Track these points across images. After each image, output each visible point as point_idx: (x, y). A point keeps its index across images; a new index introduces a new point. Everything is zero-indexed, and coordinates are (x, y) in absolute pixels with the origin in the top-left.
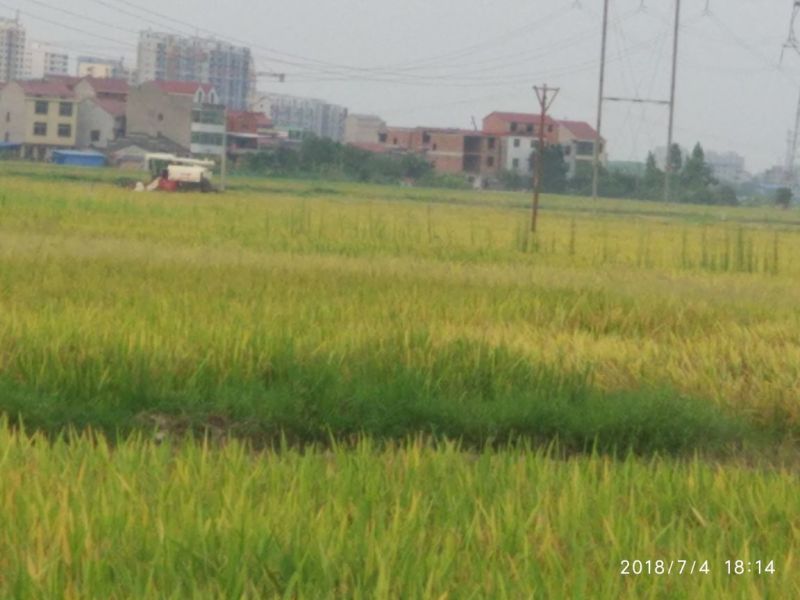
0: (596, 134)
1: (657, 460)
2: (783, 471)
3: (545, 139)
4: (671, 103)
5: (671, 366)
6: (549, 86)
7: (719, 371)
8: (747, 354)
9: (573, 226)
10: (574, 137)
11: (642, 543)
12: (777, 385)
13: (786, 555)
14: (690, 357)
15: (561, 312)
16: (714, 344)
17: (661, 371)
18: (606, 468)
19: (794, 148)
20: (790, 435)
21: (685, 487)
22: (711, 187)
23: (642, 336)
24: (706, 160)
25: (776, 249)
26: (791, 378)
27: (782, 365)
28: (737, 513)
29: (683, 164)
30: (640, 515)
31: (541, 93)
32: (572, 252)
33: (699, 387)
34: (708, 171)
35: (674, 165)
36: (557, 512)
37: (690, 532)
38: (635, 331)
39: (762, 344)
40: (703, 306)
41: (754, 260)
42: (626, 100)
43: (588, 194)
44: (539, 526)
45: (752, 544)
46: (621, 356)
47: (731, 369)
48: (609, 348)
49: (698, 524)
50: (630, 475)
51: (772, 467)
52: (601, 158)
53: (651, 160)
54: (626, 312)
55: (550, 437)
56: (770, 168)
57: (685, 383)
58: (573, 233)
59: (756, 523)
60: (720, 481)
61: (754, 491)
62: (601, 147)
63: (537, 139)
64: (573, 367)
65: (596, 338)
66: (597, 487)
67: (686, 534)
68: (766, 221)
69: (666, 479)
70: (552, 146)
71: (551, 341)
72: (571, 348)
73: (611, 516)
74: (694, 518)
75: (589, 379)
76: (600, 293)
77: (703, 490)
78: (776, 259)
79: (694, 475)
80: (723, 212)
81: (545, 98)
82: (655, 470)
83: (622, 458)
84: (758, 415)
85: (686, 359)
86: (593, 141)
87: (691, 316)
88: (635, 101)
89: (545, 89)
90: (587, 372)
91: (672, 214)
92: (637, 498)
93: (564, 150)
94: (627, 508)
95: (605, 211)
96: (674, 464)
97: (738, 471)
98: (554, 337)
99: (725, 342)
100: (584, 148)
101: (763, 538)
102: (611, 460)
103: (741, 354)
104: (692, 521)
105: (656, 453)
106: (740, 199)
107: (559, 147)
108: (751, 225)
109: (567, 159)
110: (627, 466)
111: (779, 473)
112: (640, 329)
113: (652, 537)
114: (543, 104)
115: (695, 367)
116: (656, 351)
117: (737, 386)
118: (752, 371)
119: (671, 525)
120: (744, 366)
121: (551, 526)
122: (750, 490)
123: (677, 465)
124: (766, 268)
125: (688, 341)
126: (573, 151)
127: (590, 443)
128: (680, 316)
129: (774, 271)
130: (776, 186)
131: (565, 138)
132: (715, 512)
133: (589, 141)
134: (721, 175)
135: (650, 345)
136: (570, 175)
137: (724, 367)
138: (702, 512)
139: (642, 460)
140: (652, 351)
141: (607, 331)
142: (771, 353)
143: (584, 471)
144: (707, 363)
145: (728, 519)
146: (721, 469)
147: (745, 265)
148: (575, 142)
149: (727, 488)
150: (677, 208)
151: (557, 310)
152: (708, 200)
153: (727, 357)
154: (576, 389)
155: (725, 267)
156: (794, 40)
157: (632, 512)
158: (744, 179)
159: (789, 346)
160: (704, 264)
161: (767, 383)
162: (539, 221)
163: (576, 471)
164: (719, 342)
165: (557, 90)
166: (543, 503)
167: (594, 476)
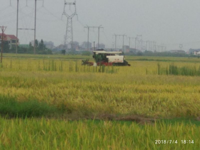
0: (16, 38)
1: (33, 119)
2: (64, 120)
3: (4, 40)
4: (35, 30)
6: (4, 26)
7: (48, 96)
8: (55, 91)
9: (11, 61)
10: (11, 39)
11: (29, 139)
12: (62, 98)
13: (65, 141)
14: (41, 92)
15: (9, 83)
16: (47, 89)
17: (34, 96)
18: (20, 122)
19: (66, 39)
20: (66, 111)
21: (40, 125)
22: (46, 50)
23: (29, 88)
24: (44, 43)
25: (62, 65)
26: (66, 96)
27: (64, 94)
28: (53, 131)
29: (38, 45)
30: (29, 132)
31: (2, 28)
32: (11, 68)
33: (43, 100)
34: (45, 46)
35: (36, 45)
36: (8, 133)
37: (41, 136)
38: (27, 87)
39: (59, 88)
40: (44, 80)
41: (56, 68)
42: (24, 29)
43: (15, 53)
44: (4, 136)
45: (56, 139)
46: (24, 93)
47: (51, 95)
48: (21, 91)
49: (43, 134)
50: (26, 123)
51: (61, 119)
52: (18, 43)
53: (30, 44)
54: (25, 82)
55: (6, 113)
56: (60, 45)
57: (40, 99)
58: (11, 63)
59: (58, 133)
60: (48, 124)
61: (57, 125)
62: (18, 41)
63: (1, 39)
64: (12, 96)
65: (17, 89)
66: (18, 126)
67: (40, 137)
68: (59, 58)
69: (35, 123)
71: (6, 90)
72: (11, 92)
73: (22, 132)
74: (42, 132)
76: (18, 78)
77: (44, 125)
78: (62, 67)
79: (42, 122)
80: (49, 56)
82: (32, 121)
83: (24, 118)
84: (58, 106)
85: (40, 93)
86: (16, 40)
87: (41, 82)
88: (26, 29)
90: (15, 98)
91: (36, 57)
92: (28, 129)
93: (8, 42)
94: (25, 131)
95: (19, 57)
97: (53, 120)
99: (49, 88)
100: (14, 41)
101: (60, 137)
102: (21, 119)
104: (42, 134)
105: (32, 117)
106: (52, 52)
107: (7, 41)
108: (56, 59)
109: (9, 44)
110: (25, 120)
111: (63, 120)
113: (32, 137)
114: (3, 30)
115: (42, 95)
117: (53, 99)
118: (56, 96)
119: (37, 134)
120: (55, 94)
121: (7, 136)
123: (38, 119)
124: (59, 69)
125: (40, 88)
126: (11, 42)
127: (16, 115)
128: (38, 82)
129: (61, 70)
130: (61, 49)
131: (9, 39)
132: (47, 131)
134: (48, 47)
135: (31, 90)
136: (10, 48)
137: (49, 94)
138: (44, 131)
139: (29, 119)
141: (20, 87)
142: (61, 90)
143: (15, 122)
144: (45, 94)
145: (51, 132)
146: (49, 120)
147: (54, 69)
149: (50, 125)
150: (38, 55)
152: (45, 53)
153: (50, 92)
154: (12, 101)
155: (49, 70)
156: (65, 13)
157: (27, 132)
158: (54, 48)
159: (66, 89)
160: (44, 69)
161: (60, 98)
162: (3, 60)
163: (13, 122)
165: (6, 27)
166: (4, 130)
167: (17, 123)
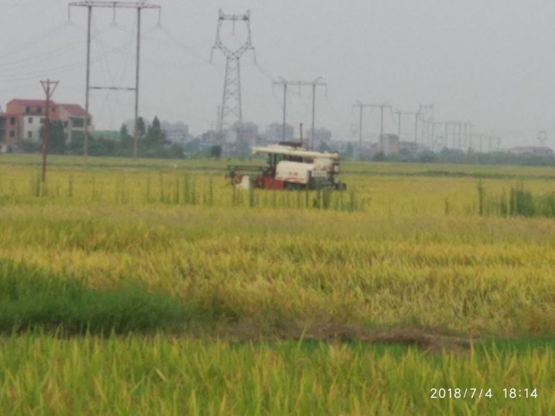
0: (85, 112)
1: (131, 338)
2: (219, 340)
3: (50, 118)
4: (137, 89)
5: (140, 271)
6: (51, 80)
7: (174, 274)
8: (193, 261)
9: (71, 176)
10: (70, 115)
11: (122, 395)
12: (214, 281)
13: (221, 399)
14: (154, 264)
15: (64, 237)
16: (170, 255)
17: (134, 275)
18: (96, 346)
19: (222, 117)
20: (224, 315)
21: (151, 355)
22: (166, 147)
23: (120, 251)
24: (161, 128)
25: (211, 188)
26: (223, 276)
27: (217, 268)
28: (187, 371)
29: (146, 131)
30: (121, 376)
31: (46, 85)
32: (71, 195)
33: (160, 285)
34: (164, 135)
35: (140, 132)
36: (63, 376)
37: (155, 386)
38: (115, 248)
39: (203, 254)
40: (162, 228)
41: (196, 196)
42: (105, 88)
43: (81, 154)
44: (50, 386)
45: (197, 394)
46: (105, 266)
47: (182, 271)
48: (97, 260)
49: (161, 380)
50: (113, 348)
51: (210, 338)
52: (90, 129)
53: (124, 129)
54: (108, 235)
55: (58, 323)
56: (206, 132)
57: (150, 282)
58: (71, 182)
59: (201, 379)
60: (175, 350)
61: (199, 356)
62: (89, 121)
63: (44, 117)
64: (73, 275)
65: (88, 253)
66: (90, 357)
67: (152, 388)
68: (205, 168)
69: (138, 350)
70: (55, 122)
71: (57, 257)
72: (71, 262)
73: (100, 376)
74: (158, 376)
75: (84, 282)
76: (90, 223)
77: (163, 356)
78: (211, 194)
79: (157, 347)
80: (175, 163)
81: (48, 89)
82: (130, 344)
83: (107, 336)
84: (202, 303)
85: (151, 266)
86: (83, 117)
87: (154, 237)
88: (111, 88)
89: (48, 82)
90: (82, 278)
91: (139, 166)
92: (118, 364)
93: (63, 125)
94: (111, 372)
95: (93, 165)
96: (143, 339)
97: (187, 342)
98: (59, 254)
99: (177, 253)
100: (78, 122)
101: (205, 389)
102: (99, 337)
103: (189, 261)
104: (156, 379)
105: (130, 333)
106: (185, 153)
107: (60, 122)
108: (194, 172)
109: (65, 130)
110: (110, 342)
111: (215, 342)
112: (119, 247)
113: (128, 389)
114: (47, 92)
115: (157, 271)
116: (130, 261)
117: (186, 283)
118: (196, 273)
119: (143, 380)
120: (191, 270)
121: (59, 386)
122: (196, 355)
123: (146, 339)
124: (205, 201)
125: (152, 254)
126: (70, 125)
127: (85, 327)
128: (146, 236)
129: (210, 202)
130: (211, 145)
131: (64, 116)
132: (172, 371)
133: (81, 117)
134: (173, 138)
135: (126, 257)
136: (68, 141)
137: (177, 270)
138: (163, 372)
139: (121, 337)
140: (127, 261)
141: (95, 249)
142: (210, 259)
143: (81, 347)
144: (165, 268)
145: (181, 376)
146: (175, 341)
147: (191, 200)
148: (71, 118)
149: (180, 355)
150: (142, 161)
151: (61, 235)
152: (164, 155)
153: (179, 263)
154: (75, 289)
155: (177, 201)
156: (220, 43)
157: (115, 374)
158: (188, 140)
159: (222, 254)
160: (162, 200)
161: (206, 280)
162: (48, 174)
163: (75, 347)
164: (173, 253)
165: (57, 83)
166: (52, 369)
167: (88, 350)
